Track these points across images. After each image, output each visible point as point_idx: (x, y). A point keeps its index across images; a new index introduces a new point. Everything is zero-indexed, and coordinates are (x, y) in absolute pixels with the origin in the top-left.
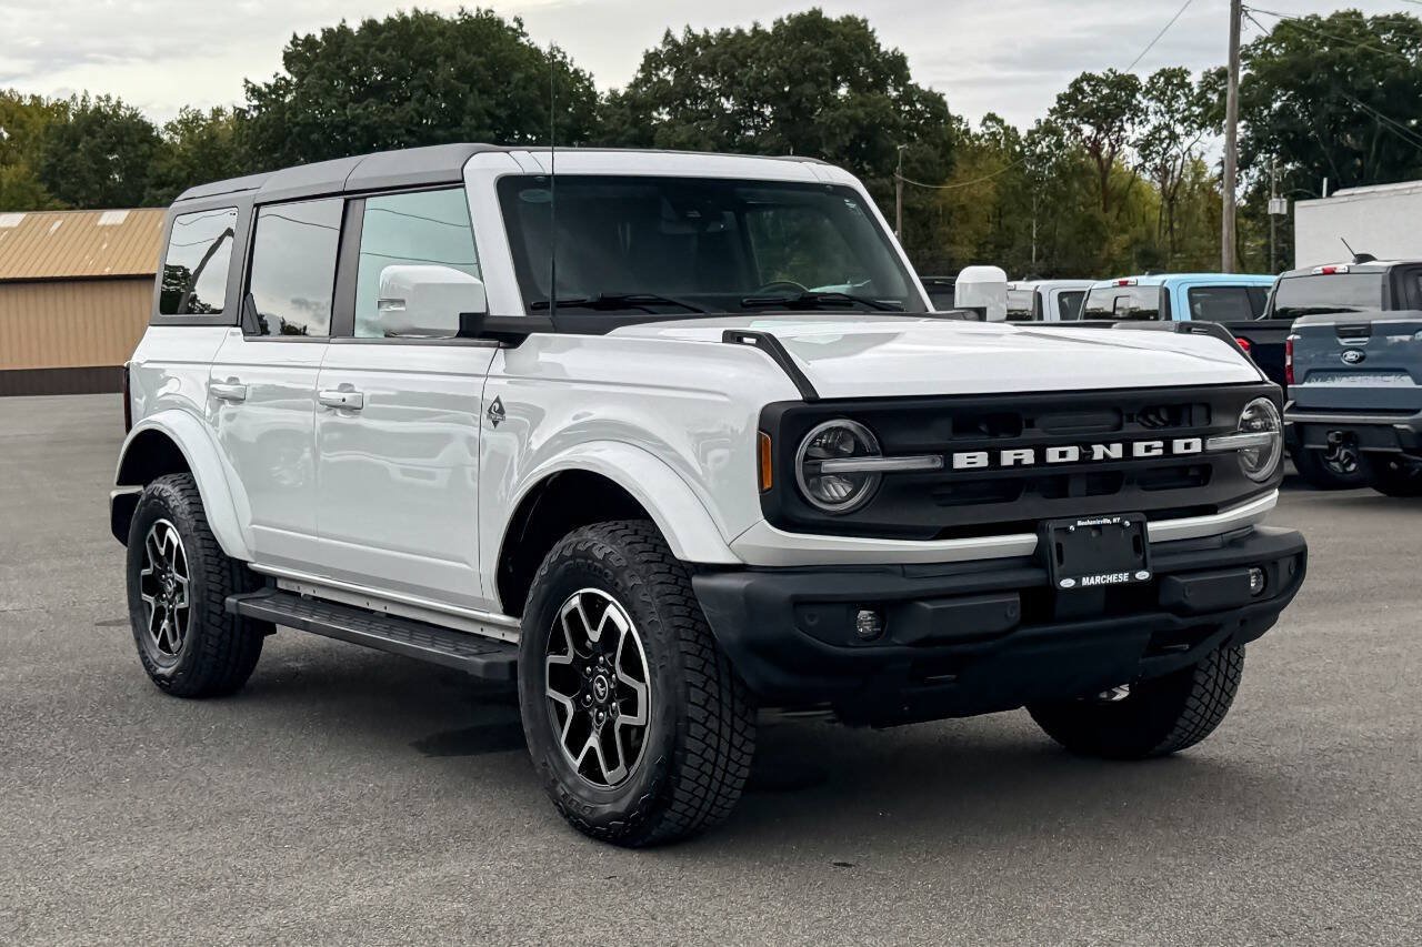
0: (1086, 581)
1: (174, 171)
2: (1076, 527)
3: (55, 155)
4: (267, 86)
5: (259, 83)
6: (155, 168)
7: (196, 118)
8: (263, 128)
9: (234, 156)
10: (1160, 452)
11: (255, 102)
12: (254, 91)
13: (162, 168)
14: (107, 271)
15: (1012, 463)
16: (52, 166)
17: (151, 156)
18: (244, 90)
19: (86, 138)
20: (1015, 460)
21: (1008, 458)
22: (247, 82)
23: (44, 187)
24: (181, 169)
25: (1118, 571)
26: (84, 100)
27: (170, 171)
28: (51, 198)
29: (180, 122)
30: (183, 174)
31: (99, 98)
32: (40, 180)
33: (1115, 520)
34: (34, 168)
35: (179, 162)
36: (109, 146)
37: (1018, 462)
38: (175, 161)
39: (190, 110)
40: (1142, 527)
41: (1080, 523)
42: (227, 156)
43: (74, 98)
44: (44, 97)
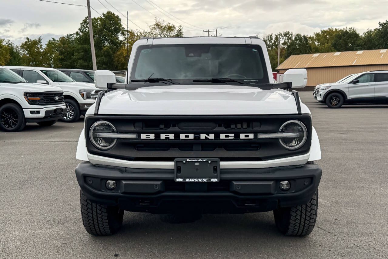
0: (188, 180)
1: (361, 43)
2: (186, 162)
3: (336, 41)
4: (384, 23)
5: (382, 23)
6: (357, 43)
7: (370, 31)
8: (382, 33)
9: (375, 39)
10: (233, 138)
11: (381, 27)
12: (381, 24)
13: (358, 42)
14: (333, 65)
15: (164, 138)
16: (335, 44)
17: (356, 40)
18: (379, 24)
19: (343, 37)
20: (166, 137)
21: (163, 136)
22: (380, 22)
23: (333, 48)
24: (363, 43)
25: (203, 178)
26: (346, 29)
27: (360, 43)
28: (334, 50)
29: (367, 32)
30: (363, 44)
31: (349, 28)
32: (333, 46)
33: (204, 160)
34: (332, 44)
35: (362, 41)
36: (347, 38)
37: (167, 138)
38: (361, 41)
39: (369, 29)
40: (217, 163)
41: (188, 160)
42: (373, 39)
43: (344, 29)
44: (338, 29)
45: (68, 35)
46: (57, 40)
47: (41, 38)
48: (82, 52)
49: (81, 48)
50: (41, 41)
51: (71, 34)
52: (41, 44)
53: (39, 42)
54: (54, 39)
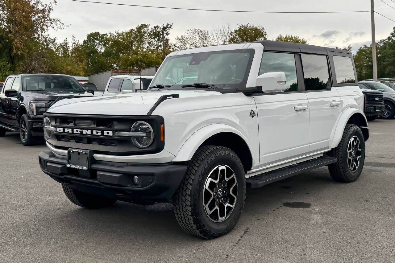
0: (72, 166)
10: (100, 134)
20: (67, 131)
25: (80, 166)
33: (81, 151)
40: (88, 154)
41: (74, 150)
45: (381, 40)
46: (368, 47)
47: (351, 46)
48: (393, 56)
49: (391, 53)
50: (351, 49)
51: (384, 39)
52: (351, 52)
53: (349, 50)
54: (365, 47)
